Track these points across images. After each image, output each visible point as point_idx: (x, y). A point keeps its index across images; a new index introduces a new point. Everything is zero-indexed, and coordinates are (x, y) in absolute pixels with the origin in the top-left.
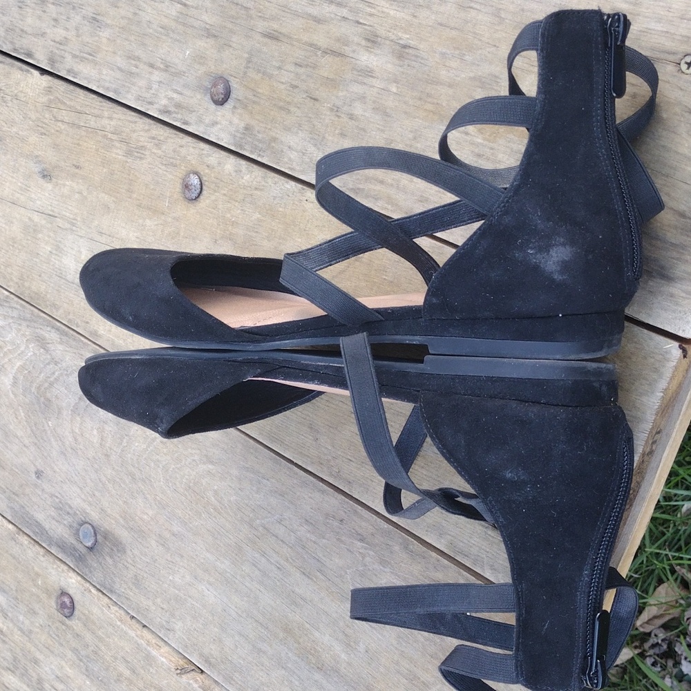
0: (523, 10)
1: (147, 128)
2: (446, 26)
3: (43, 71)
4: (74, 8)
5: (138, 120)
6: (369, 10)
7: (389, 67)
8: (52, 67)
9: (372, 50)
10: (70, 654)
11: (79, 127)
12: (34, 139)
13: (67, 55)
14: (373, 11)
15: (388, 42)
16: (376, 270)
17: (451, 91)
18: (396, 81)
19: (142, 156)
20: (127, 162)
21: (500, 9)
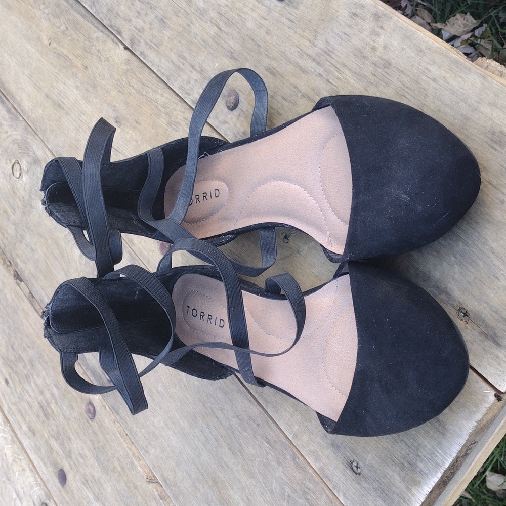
0: (439, 111)
1: (183, 110)
3: (126, 48)
4: (151, 7)
5: (178, 102)
6: (337, 74)
8: (132, 46)
10: (89, 442)
11: (142, 95)
12: (114, 93)
13: (142, 40)
14: (340, 76)
16: (308, 264)
19: (177, 129)
20: (167, 130)
21: (424, 104)
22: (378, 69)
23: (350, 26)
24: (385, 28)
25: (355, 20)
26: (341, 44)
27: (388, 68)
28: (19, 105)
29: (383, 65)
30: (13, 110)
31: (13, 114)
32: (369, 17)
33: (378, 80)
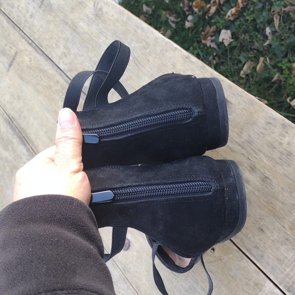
2: (287, 176)
6: (255, 155)
7: (257, 183)
9: (252, 173)
14: (257, 156)
15: (259, 172)
17: (282, 206)
18: (259, 191)
22: (283, 156)
23: (266, 129)
24: (289, 133)
25: (269, 126)
26: (259, 139)
27: (290, 156)
28: (36, 148)
29: (286, 154)
30: (31, 150)
31: (30, 152)
32: (278, 126)
33: (283, 162)
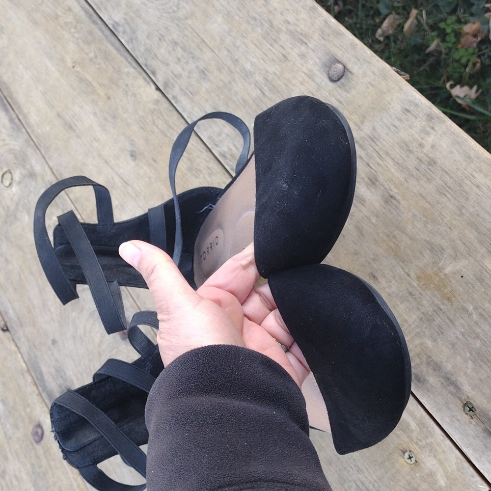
0: (478, 215)
1: (208, 159)
2: (423, 198)
3: (158, 89)
4: (193, 58)
5: (204, 151)
6: (378, 160)
7: (377, 205)
8: (165, 88)
9: (370, 187)
10: (28, 466)
11: (166, 136)
12: (135, 128)
13: (177, 86)
14: (381, 162)
15: (382, 188)
17: (409, 242)
18: (377, 216)
19: (198, 176)
20: (186, 174)
21: (464, 206)
22: (422, 165)
23: (400, 120)
24: (437, 129)
25: (407, 115)
26: (388, 134)
27: (432, 166)
28: (25, 117)
29: (428, 162)
30: (17, 121)
31: (15, 124)
32: (421, 116)
33: (420, 174)
